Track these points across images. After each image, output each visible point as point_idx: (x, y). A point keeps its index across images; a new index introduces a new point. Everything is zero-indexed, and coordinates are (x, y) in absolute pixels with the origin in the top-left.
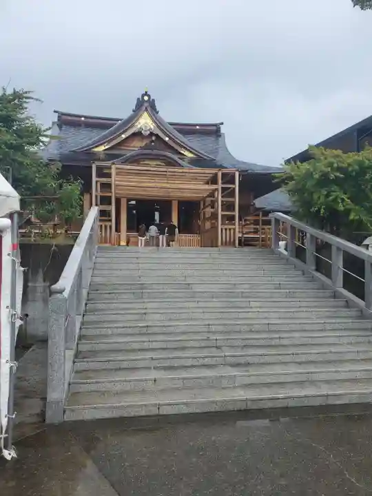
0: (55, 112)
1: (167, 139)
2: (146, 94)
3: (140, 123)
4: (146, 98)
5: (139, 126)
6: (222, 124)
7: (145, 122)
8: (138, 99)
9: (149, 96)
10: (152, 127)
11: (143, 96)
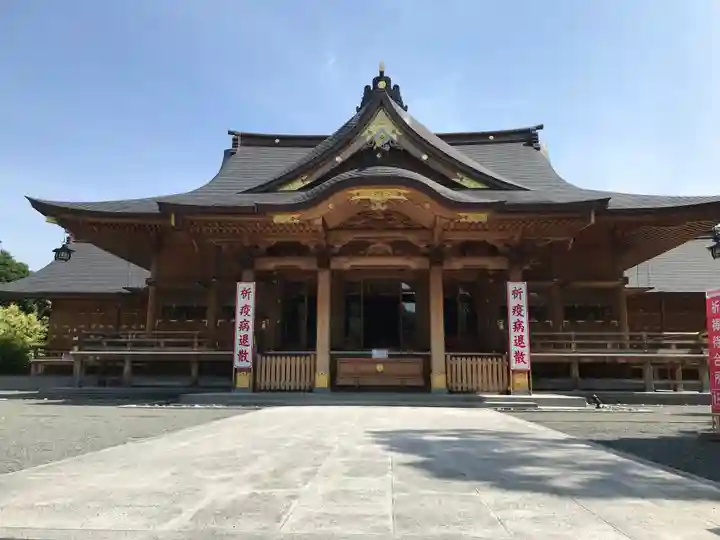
0: (230, 133)
1: (425, 157)
2: (381, 77)
3: (370, 132)
4: (382, 85)
5: (368, 138)
6: (541, 127)
7: (380, 130)
8: (367, 87)
9: (388, 81)
10: (395, 137)
11: (376, 81)
